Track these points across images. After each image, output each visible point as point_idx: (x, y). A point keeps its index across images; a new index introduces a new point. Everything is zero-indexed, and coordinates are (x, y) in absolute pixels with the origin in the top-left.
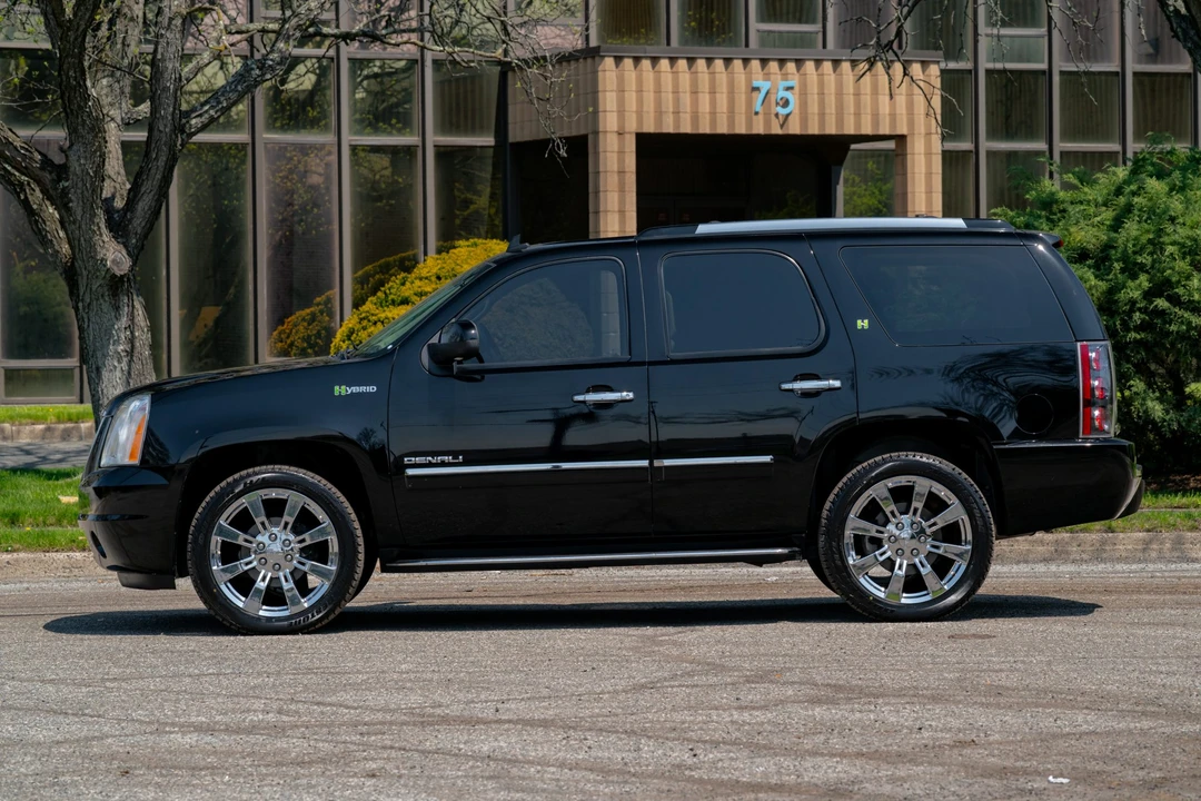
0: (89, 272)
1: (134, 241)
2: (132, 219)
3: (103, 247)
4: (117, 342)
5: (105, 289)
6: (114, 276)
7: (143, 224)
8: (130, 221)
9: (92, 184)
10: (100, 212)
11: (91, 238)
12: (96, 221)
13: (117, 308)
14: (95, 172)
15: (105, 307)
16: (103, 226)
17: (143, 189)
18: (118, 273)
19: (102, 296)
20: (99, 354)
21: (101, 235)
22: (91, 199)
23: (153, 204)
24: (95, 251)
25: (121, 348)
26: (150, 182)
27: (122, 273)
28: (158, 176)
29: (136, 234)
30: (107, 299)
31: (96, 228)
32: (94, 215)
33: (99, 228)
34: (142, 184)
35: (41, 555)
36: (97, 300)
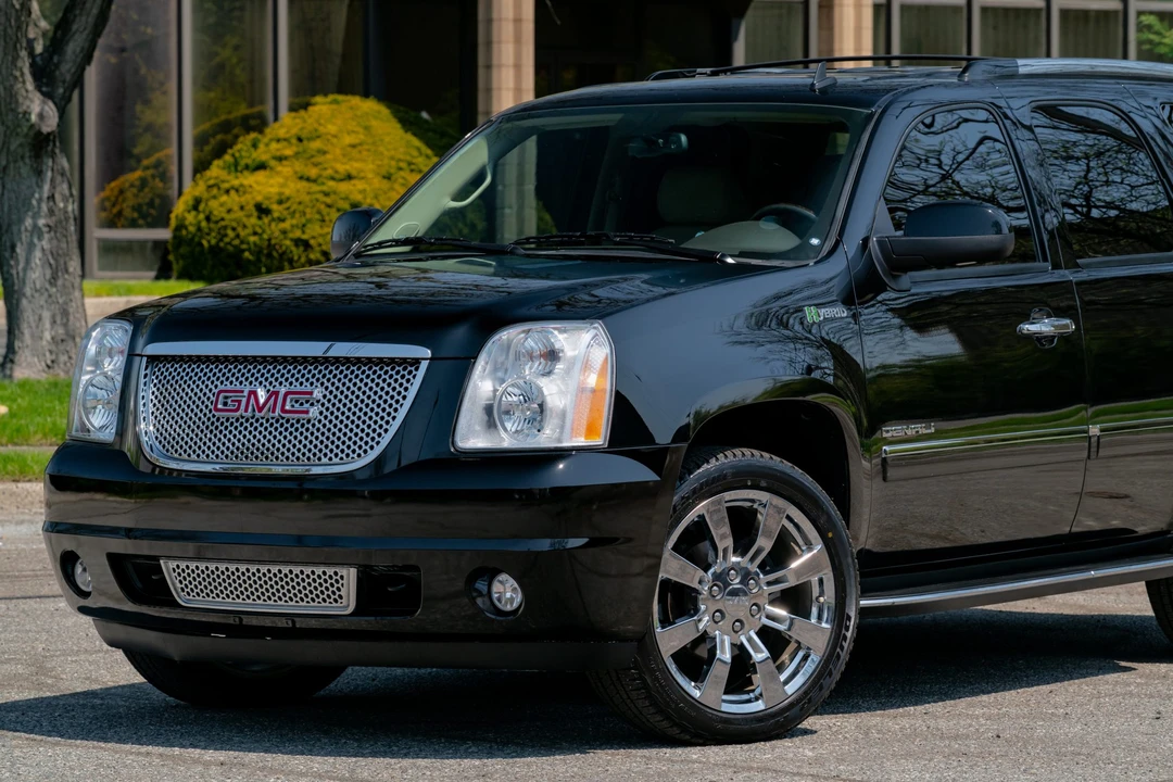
0: (8, 127)
1: (61, 91)
2: (59, 63)
3: (26, 98)
4: (35, 216)
5: (27, 149)
6: (39, 133)
7: (73, 70)
8: (57, 66)
9: (18, 18)
10: (24, 54)
11: (12, 86)
12: (19, 64)
13: (39, 173)
14: (22, 5)
15: (25, 170)
16: (27, 71)
17: (75, 27)
18: (45, 130)
19: (22, 158)
20: (15, 229)
21: (24, 82)
22: (14, 38)
23: (87, 45)
24: (17, 102)
25: (41, 222)
26: (84, 18)
27: (49, 130)
28: (95, 11)
29: (64, 82)
30: (27, 161)
31: (18, 74)
32: (16, 58)
33: (22, 74)
34: (74, 21)
35: (12, 486)
36: (15, 161)
